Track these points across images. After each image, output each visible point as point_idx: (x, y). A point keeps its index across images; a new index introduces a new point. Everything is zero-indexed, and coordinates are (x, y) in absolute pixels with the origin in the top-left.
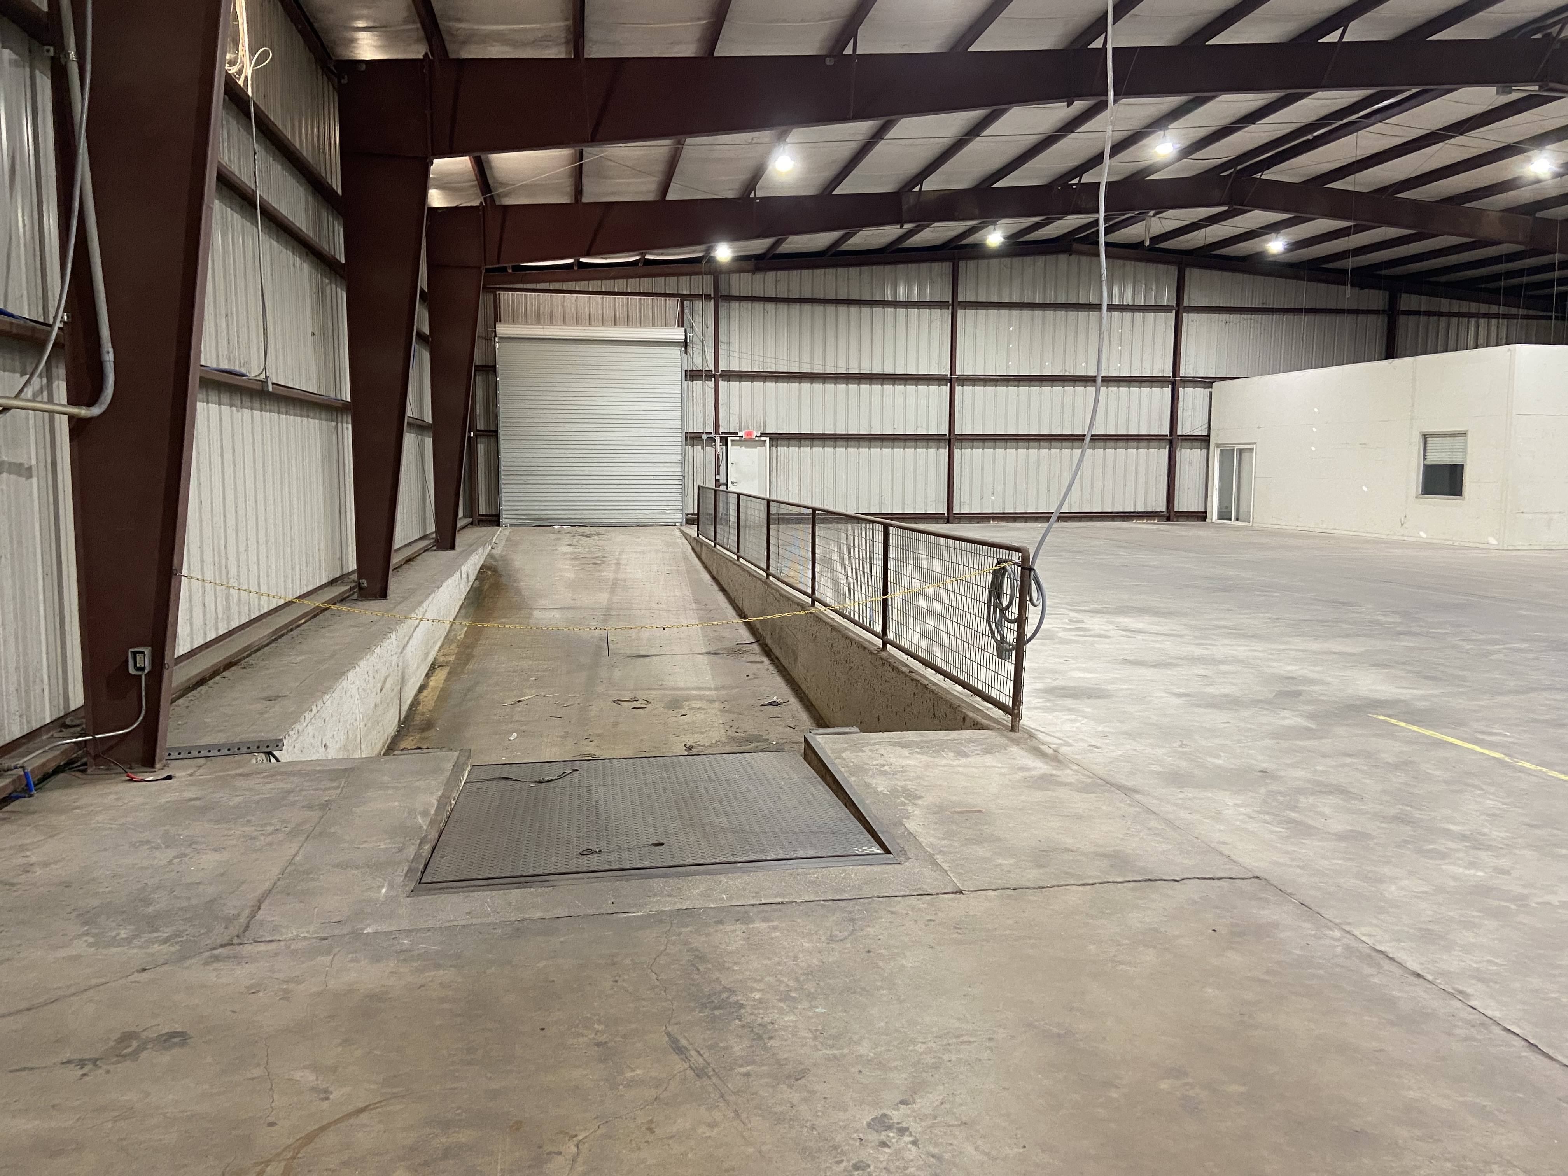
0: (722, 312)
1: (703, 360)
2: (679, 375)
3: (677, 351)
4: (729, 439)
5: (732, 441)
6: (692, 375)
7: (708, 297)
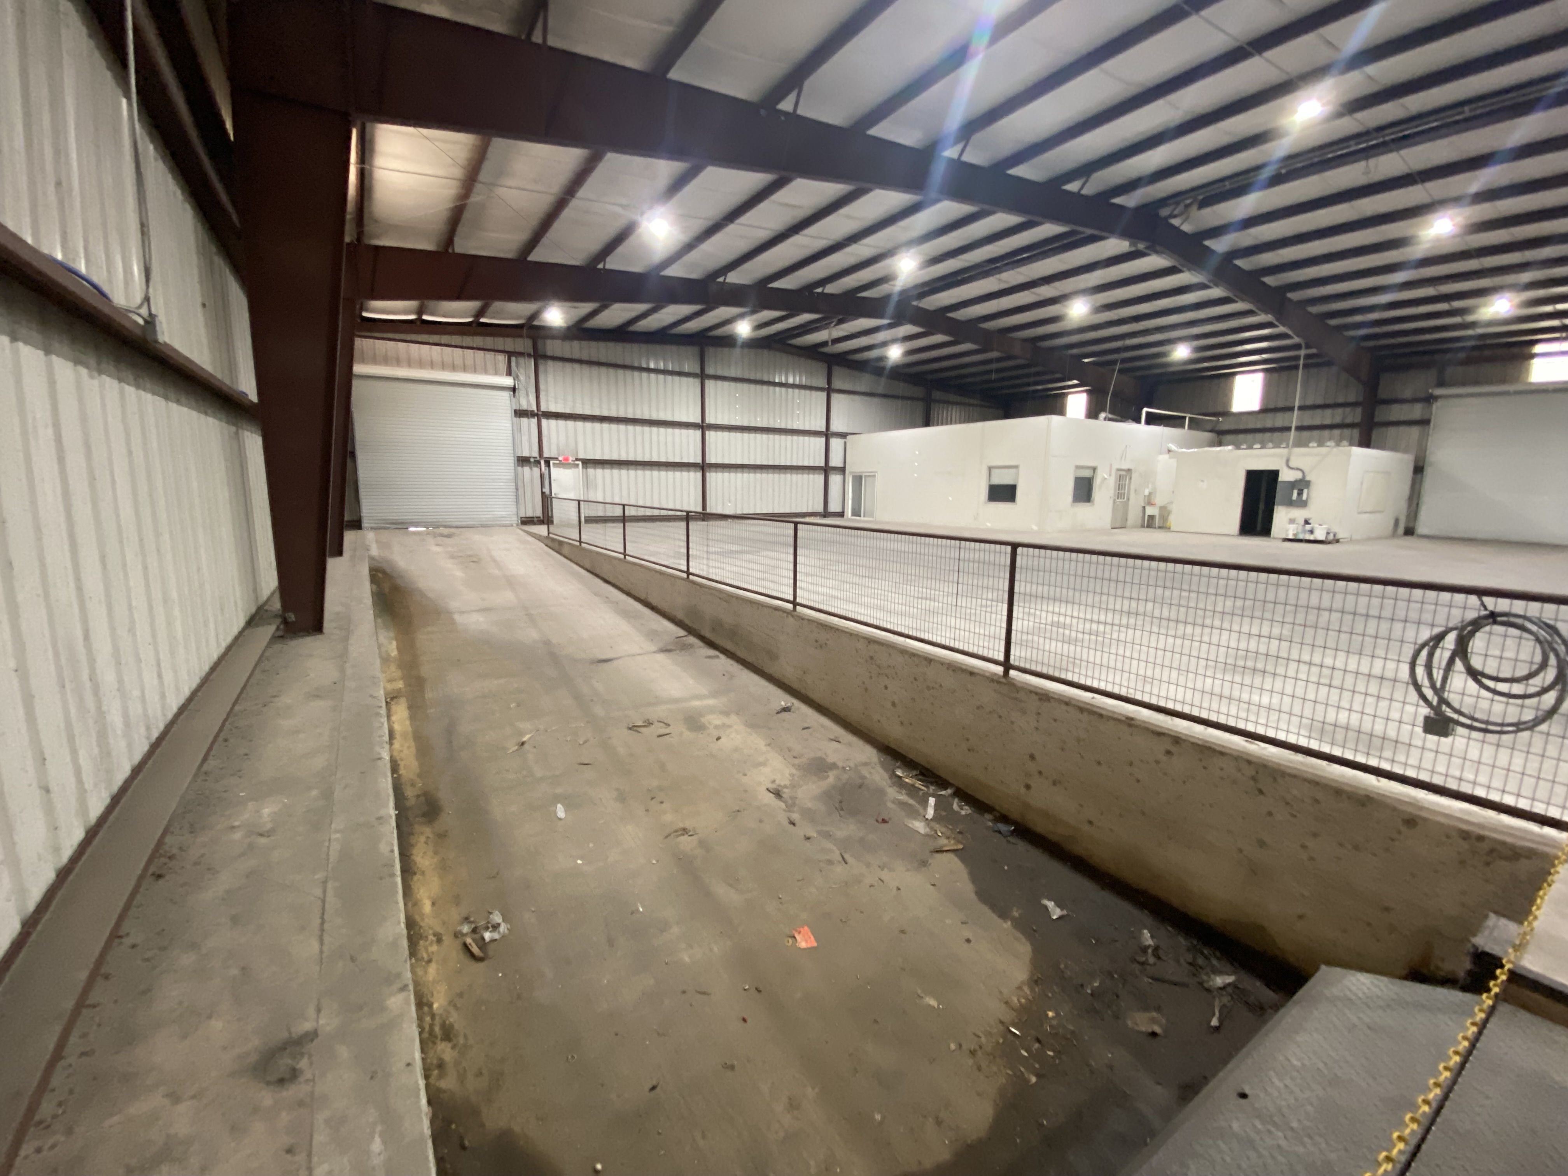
0: (541, 368)
1: (527, 402)
2: (509, 413)
3: (506, 395)
4: (552, 462)
5: (554, 464)
6: (520, 413)
7: (529, 355)
